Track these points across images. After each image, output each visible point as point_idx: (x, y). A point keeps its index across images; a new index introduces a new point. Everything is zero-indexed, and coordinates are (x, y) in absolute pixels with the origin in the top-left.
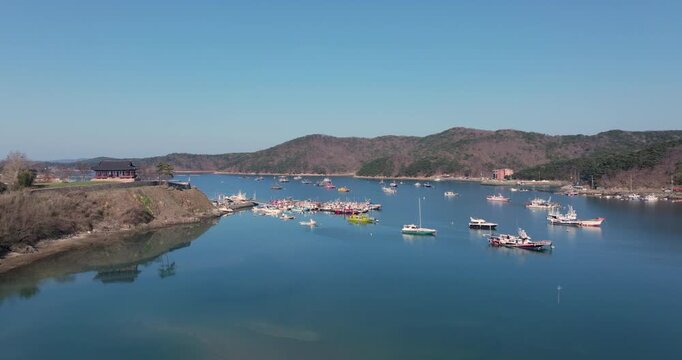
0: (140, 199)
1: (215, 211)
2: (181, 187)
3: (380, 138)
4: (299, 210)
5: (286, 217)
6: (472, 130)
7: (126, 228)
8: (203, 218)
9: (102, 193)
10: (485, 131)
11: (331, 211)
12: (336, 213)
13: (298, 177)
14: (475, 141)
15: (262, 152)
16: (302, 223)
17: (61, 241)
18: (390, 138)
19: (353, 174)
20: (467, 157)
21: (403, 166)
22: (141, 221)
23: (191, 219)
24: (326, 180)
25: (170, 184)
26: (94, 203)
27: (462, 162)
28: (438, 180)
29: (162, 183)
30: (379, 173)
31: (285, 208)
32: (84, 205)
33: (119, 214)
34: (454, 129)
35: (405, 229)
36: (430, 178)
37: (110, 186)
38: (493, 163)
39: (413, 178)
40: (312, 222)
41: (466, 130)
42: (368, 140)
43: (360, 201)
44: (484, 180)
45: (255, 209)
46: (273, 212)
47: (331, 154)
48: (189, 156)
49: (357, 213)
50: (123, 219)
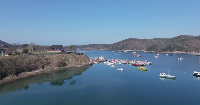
0: (62, 58)
1: (90, 63)
2: (79, 54)
3: (154, 39)
4: (120, 63)
5: (113, 66)
6: (188, 36)
7: (56, 68)
8: (85, 65)
9: (50, 56)
10: (193, 36)
11: (132, 64)
12: (134, 65)
13: (126, 51)
14: (190, 40)
15: (115, 43)
16: (118, 69)
17: (30, 72)
18: (157, 39)
19: (144, 51)
20: (187, 45)
21: (162, 48)
22: (61, 66)
23: (79, 66)
24: (134, 52)
25: (75, 53)
26: (47, 59)
27: (184, 47)
28: (175, 53)
29: (72, 53)
30: (153, 51)
31: (115, 62)
32: (42, 60)
33: (54, 63)
34: (181, 35)
35: (161, 75)
36: (172, 52)
37: (53, 53)
38: (198, 47)
39: (165, 52)
40: (122, 69)
41: (186, 36)
42: (150, 39)
43: (143, 61)
44: (194, 53)
45: (105, 62)
46: (110, 64)
47: (137, 44)
48: (95, 45)
49: (141, 66)
50: (55, 65)
